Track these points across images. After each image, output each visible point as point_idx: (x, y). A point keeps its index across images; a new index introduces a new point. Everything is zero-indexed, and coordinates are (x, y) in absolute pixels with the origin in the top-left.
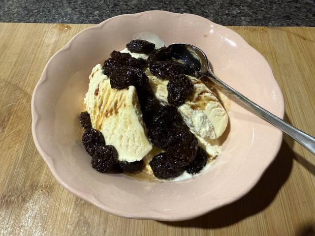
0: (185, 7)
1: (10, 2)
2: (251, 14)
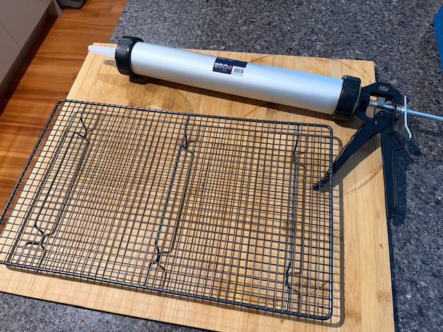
0: (280, 33)
1: (157, 25)
2: (324, 40)
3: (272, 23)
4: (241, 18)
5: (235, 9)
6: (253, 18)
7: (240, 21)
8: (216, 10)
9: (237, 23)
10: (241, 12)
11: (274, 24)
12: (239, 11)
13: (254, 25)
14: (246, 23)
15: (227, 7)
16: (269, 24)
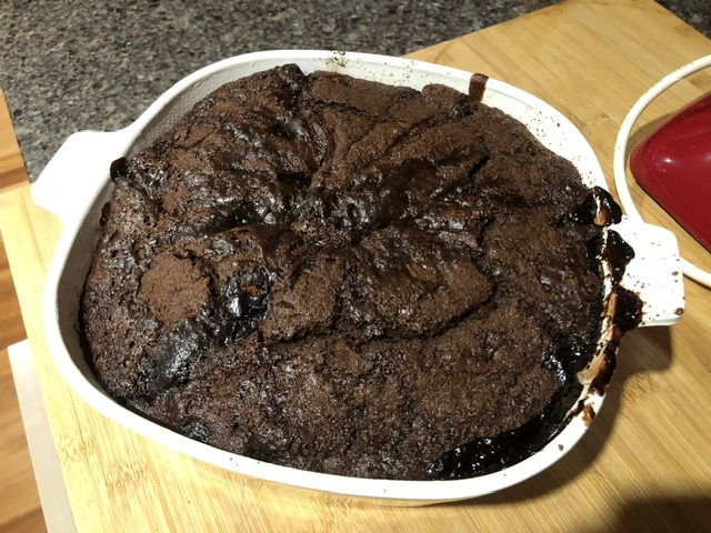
3: (396, 7)
4: (325, 21)
5: (294, 11)
6: (350, 14)
7: (328, 29)
8: (255, 27)
9: (329, 34)
10: (312, 11)
11: (402, 7)
12: (307, 12)
13: (367, 24)
14: (344, 27)
15: (274, 13)
16: (393, 11)
